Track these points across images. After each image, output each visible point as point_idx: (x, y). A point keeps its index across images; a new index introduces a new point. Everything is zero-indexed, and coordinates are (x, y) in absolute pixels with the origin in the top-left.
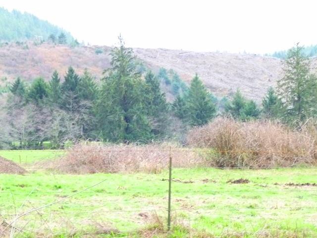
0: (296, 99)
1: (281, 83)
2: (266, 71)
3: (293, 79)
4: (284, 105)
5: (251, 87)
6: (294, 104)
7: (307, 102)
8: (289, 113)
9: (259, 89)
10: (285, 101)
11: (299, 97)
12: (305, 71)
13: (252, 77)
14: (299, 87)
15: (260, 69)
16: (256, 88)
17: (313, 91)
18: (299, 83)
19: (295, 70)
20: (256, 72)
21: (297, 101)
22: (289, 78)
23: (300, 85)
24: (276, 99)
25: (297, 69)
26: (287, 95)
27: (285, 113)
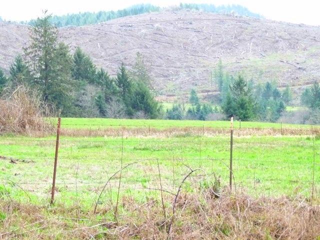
0: (43, 67)
1: (29, 51)
2: (20, 39)
3: (40, 47)
4: (31, 73)
5: (5, 55)
6: (41, 73)
7: (54, 71)
8: (35, 82)
9: (12, 56)
10: (33, 69)
11: (46, 66)
12: (52, 40)
13: (5, 44)
14: (46, 56)
15: (14, 37)
16: (10, 56)
17: (61, 60)
18: (46, 52)
19: (43, 39)
20: (10, 39)
21: (44, 70)
22: (35, 46)
23: (47, 53)
24: (23, 67)
25: (45, 37)
26: (34, 64)
27: (32, 81)
